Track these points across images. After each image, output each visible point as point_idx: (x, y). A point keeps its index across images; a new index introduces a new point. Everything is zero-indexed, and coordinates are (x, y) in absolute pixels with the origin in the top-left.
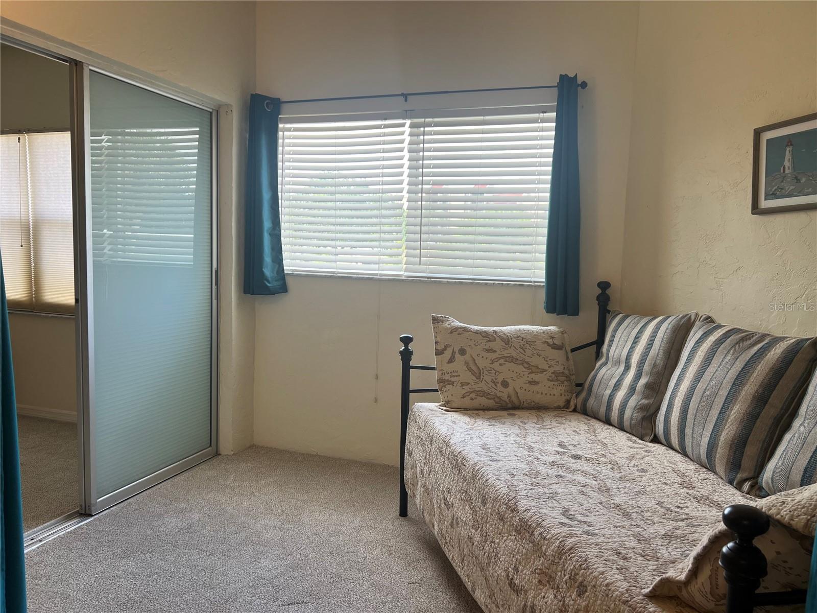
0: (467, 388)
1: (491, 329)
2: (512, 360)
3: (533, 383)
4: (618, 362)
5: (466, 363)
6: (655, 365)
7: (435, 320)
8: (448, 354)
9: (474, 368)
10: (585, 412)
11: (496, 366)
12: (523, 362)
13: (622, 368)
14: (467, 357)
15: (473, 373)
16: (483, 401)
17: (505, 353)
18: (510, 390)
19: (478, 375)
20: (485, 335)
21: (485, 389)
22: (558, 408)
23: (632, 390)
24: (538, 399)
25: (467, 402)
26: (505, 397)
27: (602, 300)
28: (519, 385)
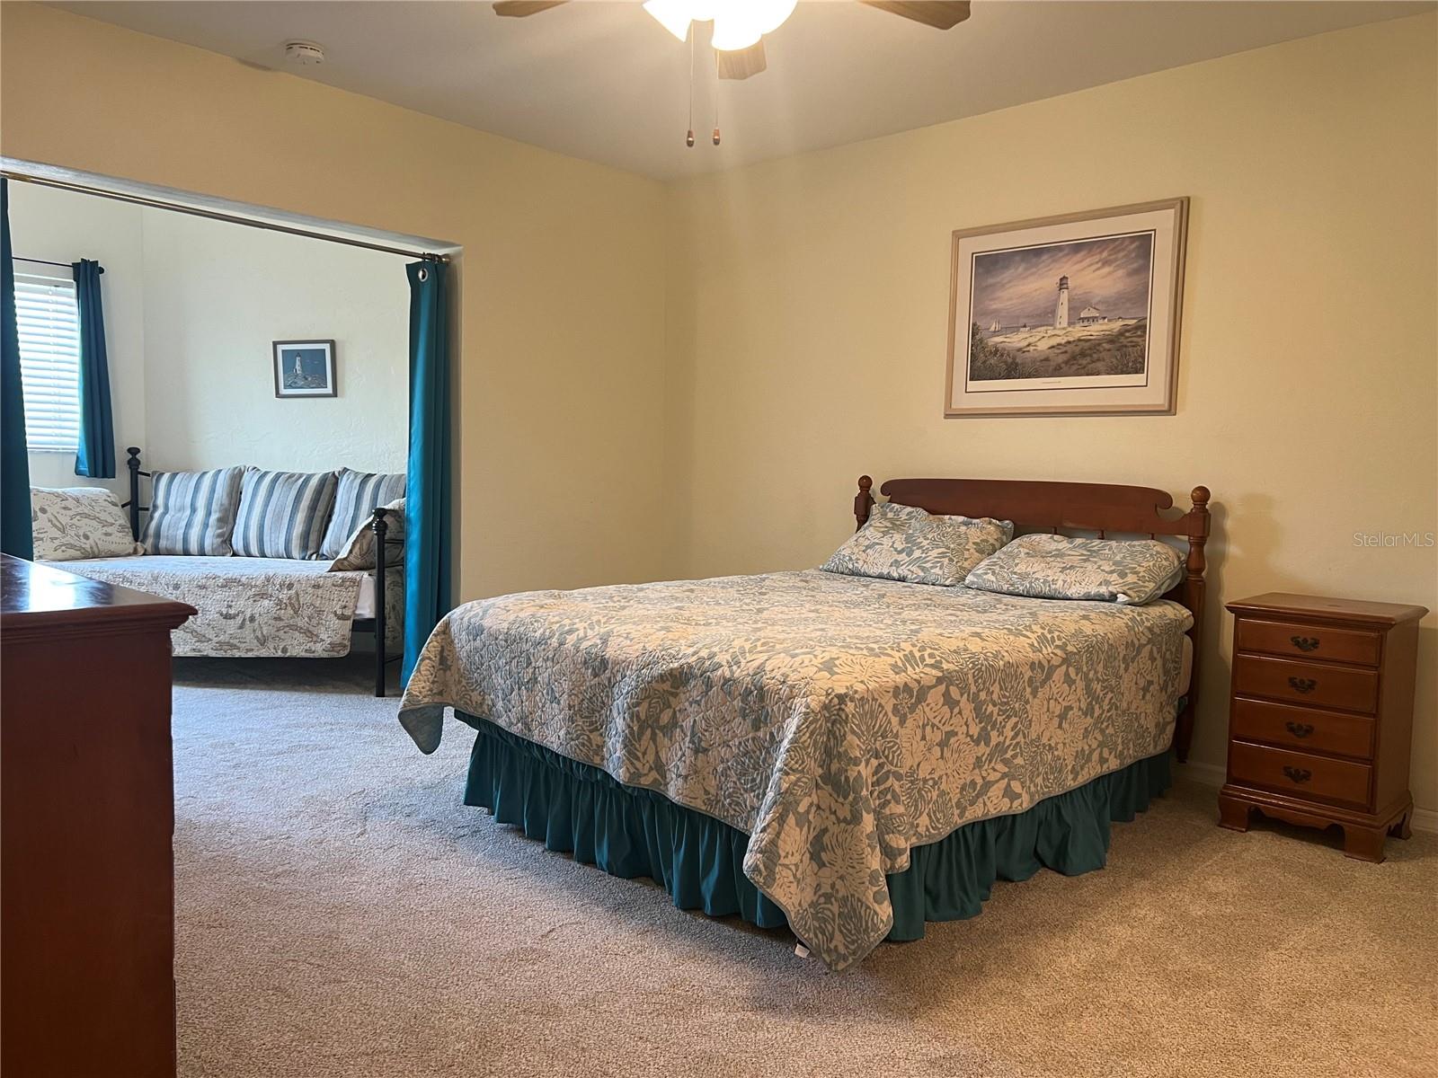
0: (57, 542)
1: (60, 490)
2: (87, 516)
3: (107, 534)
4: (182, 509)
6: (221, 505)
9: (60, 526)
10: (157, 552)
11: (75, 521)
12: (95, 518)
13: (188, 512)
14: (49, 515)
15: (59, 529)
16: (72, 552)
17: (78, 511)
18: (91, 541)
19: (63, 530)
20: (58, 496)
21: (72, 542)
22: (129, 555)
24: (113, 548)
25: (59, 554)
26: (87, 547)
27: (134, 464)
28: (97, 537)
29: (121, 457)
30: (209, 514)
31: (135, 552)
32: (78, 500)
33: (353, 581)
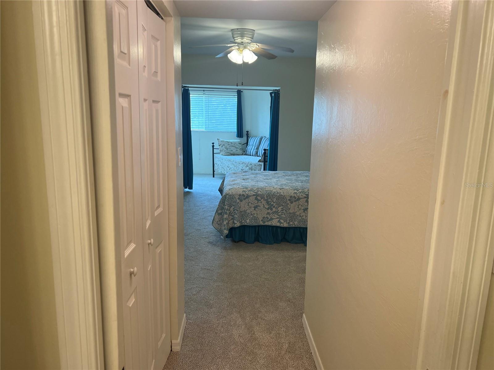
0: (226, 152)
1: (228, 141)
2: (233, 146)
3: (237, 150)
4: (251, 145)
5: (225, 147)
6: (257, 145)
7: (218, 139)
8: (221, 146)
10: (246, 155)
11: (230, 147)
12: (235, 147)
13: (252, 147)
16: (228, 153)
17: (231, 145)
19: (227, 149)
20: (227, 142)
21: (229, 151)
22: (241, 155)
23: (254, 149)
24: (238, 153)
25: (226, 154)
26: (232, 153)
27: (247, 135)
28: (234, 151)
29: (245, 133)
30: (255, 147)
31: (243, 154)
32: (232, 143)
33: (260, 164)
